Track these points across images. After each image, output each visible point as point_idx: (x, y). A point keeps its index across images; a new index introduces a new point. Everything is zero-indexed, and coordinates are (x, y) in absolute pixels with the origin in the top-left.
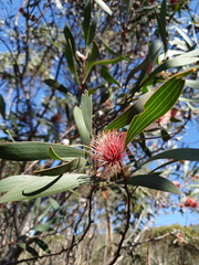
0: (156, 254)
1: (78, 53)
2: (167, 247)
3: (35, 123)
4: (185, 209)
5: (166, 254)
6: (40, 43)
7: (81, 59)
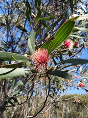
0: (66, 106)
1: (32, 13)
2: (71, 103)
3: (15, 46)
4: (79, 88)
5: (71, 106)
6: (19, 10)
7: (33, 16)
